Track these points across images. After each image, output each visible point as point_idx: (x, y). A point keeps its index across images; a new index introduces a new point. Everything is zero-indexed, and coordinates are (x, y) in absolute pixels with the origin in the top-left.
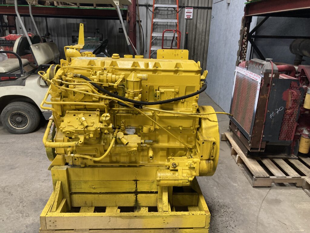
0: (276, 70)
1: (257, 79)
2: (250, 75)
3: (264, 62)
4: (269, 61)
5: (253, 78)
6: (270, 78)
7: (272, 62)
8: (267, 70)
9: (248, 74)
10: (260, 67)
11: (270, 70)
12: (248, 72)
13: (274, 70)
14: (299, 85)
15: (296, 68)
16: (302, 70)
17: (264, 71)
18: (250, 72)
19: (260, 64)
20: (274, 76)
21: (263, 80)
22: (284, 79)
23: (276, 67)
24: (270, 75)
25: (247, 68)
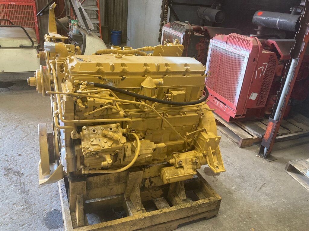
0: (192, 30)
1: (180, 36)
2: (176, 33)
3: (184, 24)
4: (187, 23)
5: (177, 35)
6: (189, 35)
7: (189, 24)
8: (186, 29)
9: (173, 32)
10: (182, 27)
11: (188, 29)
12: (173, 31)
13: (191, 30)
14: (205, 40)
15: (202, 28)
16: (206, 30)
17: (185, 30)
18: (174, 31)
19: (182, 25)
20: (191, 33)
21: (185, 37)
22: (196, 36)
23: (192, 27)
24: (189, 33)
25: (172, 28)
